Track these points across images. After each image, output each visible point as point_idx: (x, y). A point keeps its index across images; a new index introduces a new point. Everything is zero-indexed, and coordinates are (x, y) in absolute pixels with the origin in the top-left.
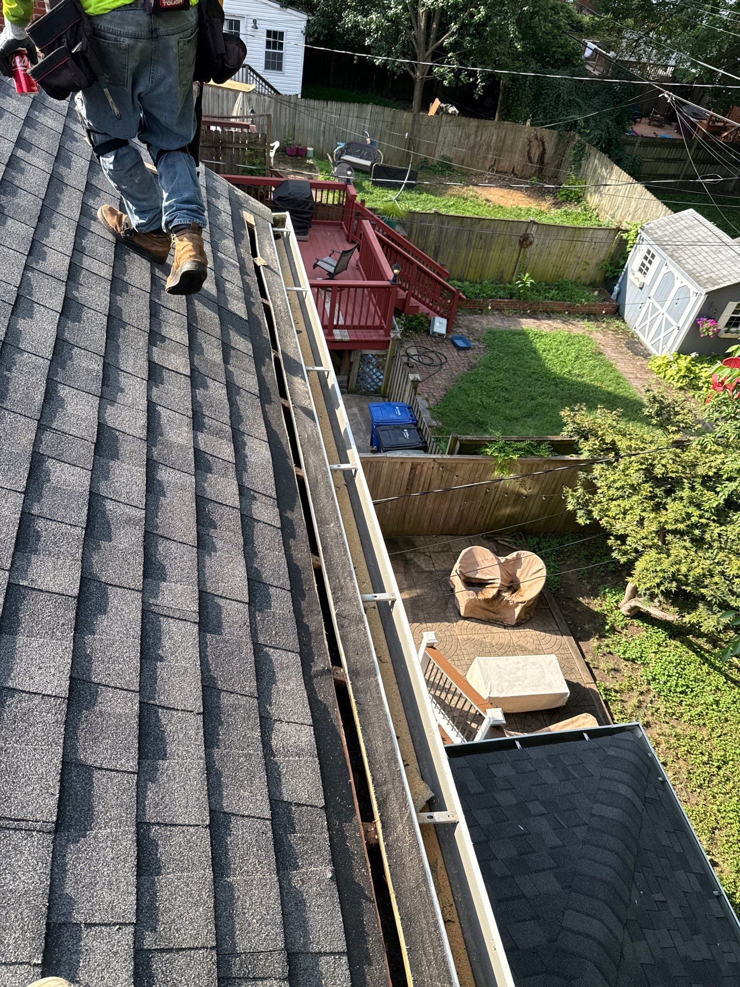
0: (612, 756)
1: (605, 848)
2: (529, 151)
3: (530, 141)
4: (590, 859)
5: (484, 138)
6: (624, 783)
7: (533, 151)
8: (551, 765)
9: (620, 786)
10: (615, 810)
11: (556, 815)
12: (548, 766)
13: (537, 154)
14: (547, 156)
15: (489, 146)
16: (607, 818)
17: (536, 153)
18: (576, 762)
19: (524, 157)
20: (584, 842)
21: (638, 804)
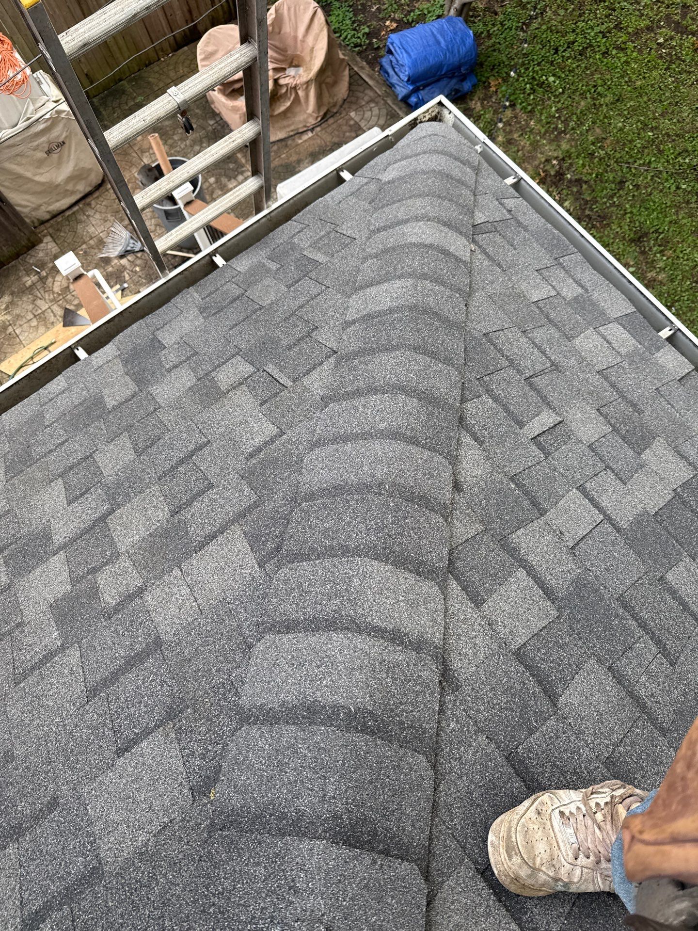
0: (392, 182)
1: (373, 390)
4: (334, 441)
6: (417, 219)
8: (273, 266)
9: (407, 229)
10: (398, 283)
11: (270, 368)
12: (268, 270)
16: (378, 314)
18: (323, 233)
20: (325, 401)
21: (459, 245)
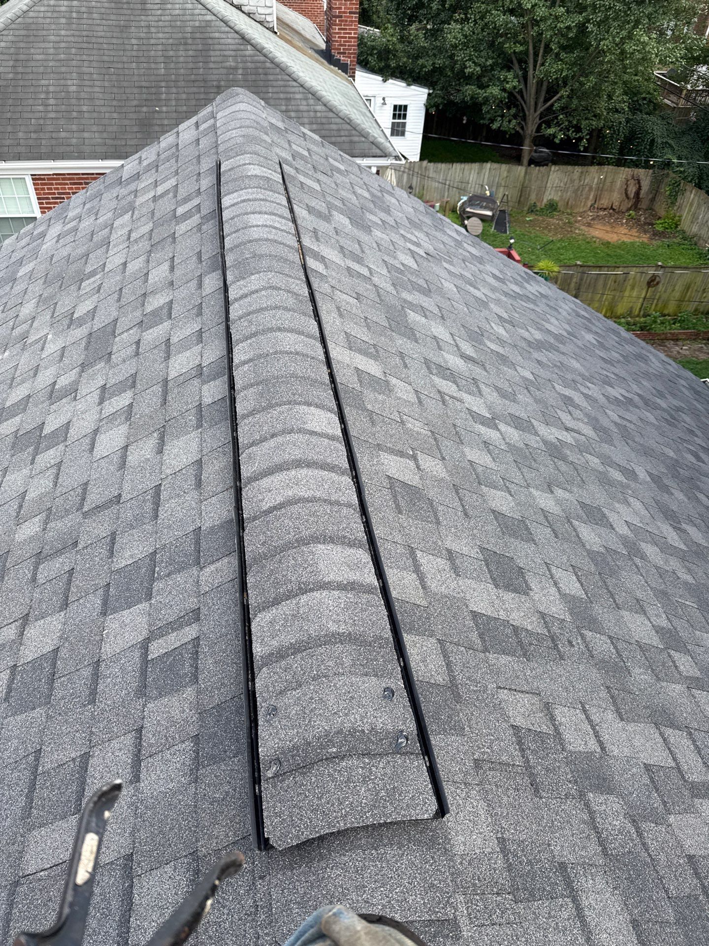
2: (626, 190)
3: (628, 181)
5: (586, 181)
7: (630, 189)
13: (634, 190)
14: (642, 192)
15: (591, 189)
17: (632, 190)
19: (622, 194)
